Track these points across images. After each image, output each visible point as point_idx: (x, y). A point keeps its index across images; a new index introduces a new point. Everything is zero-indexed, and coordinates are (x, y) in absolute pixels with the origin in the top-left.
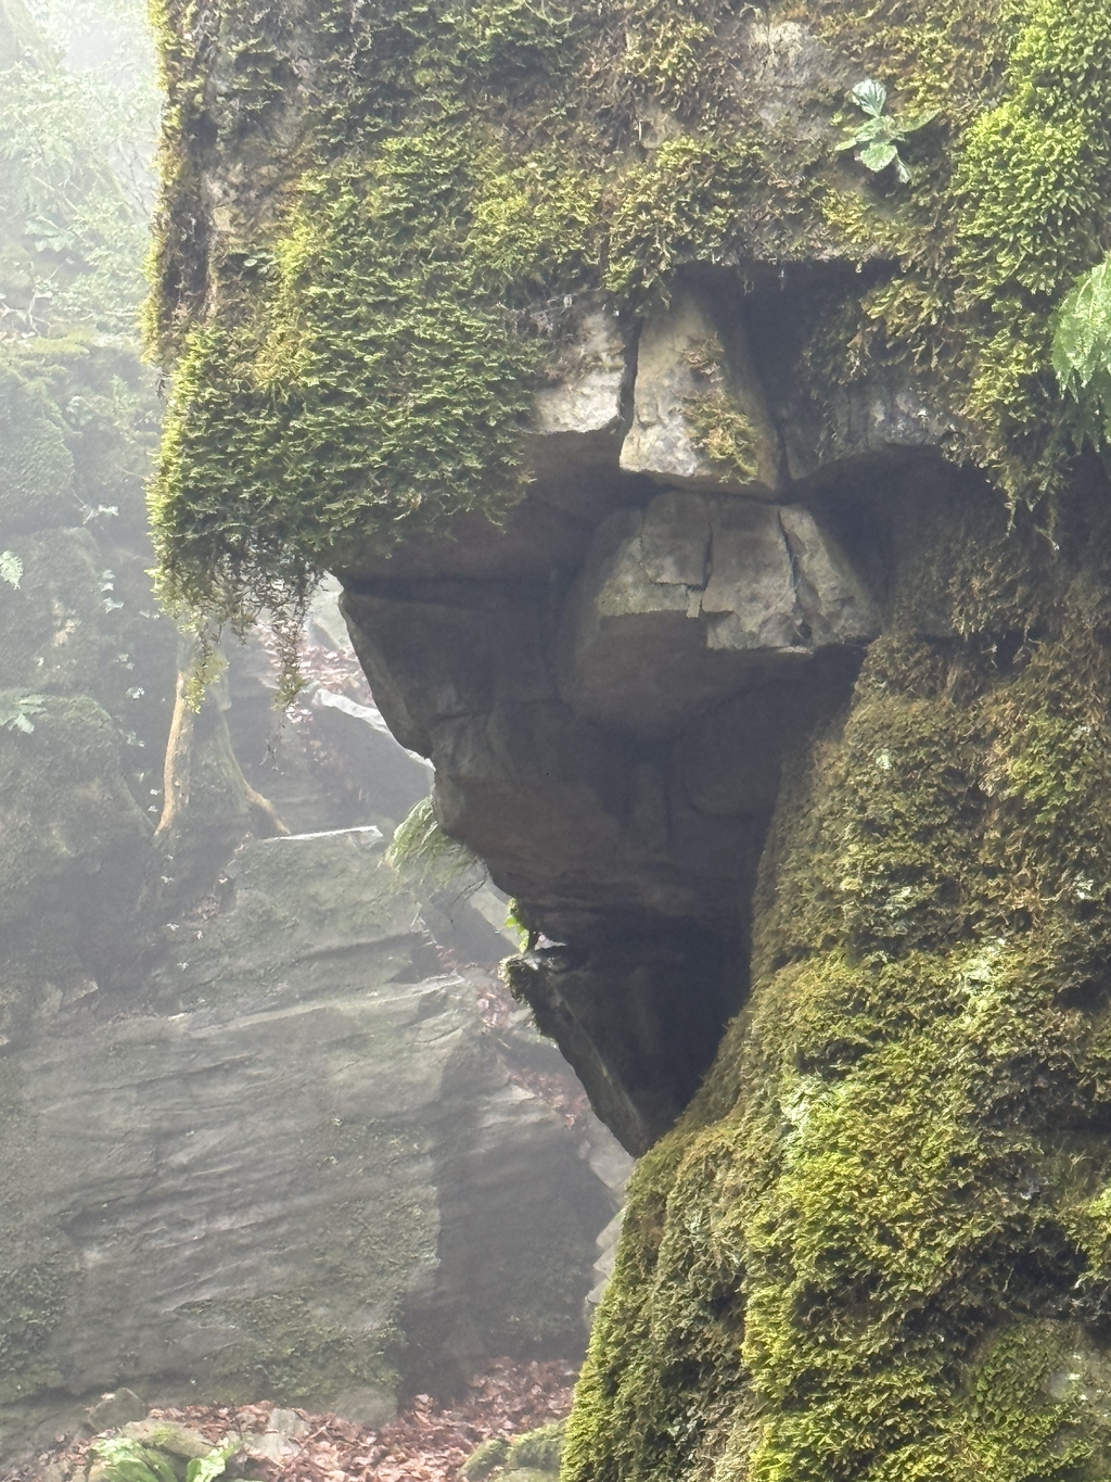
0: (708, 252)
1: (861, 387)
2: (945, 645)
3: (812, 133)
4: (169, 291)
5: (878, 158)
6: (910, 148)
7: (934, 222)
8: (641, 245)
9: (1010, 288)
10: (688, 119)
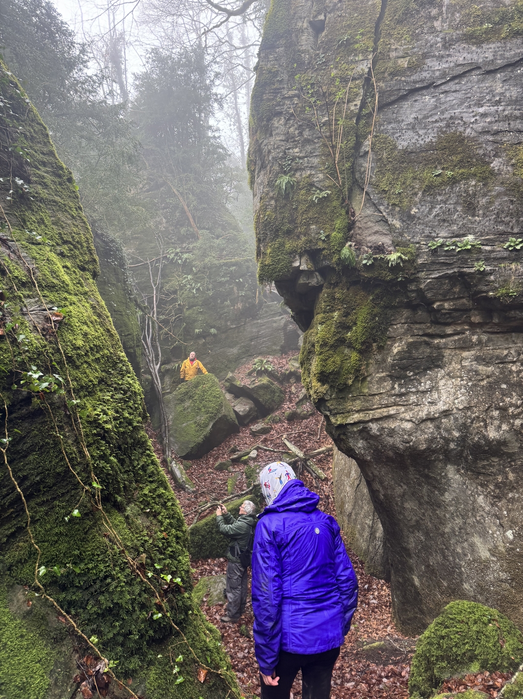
0: (307, 248)
1: (322, 260)
2: (331, 284)
3: (317, 236)
4: (257, 256)
5: (323, 238)
6: (326, 237)
7: (329, 244)
8: (301, 248)
9: (336, 250)
10: (305, 236)
